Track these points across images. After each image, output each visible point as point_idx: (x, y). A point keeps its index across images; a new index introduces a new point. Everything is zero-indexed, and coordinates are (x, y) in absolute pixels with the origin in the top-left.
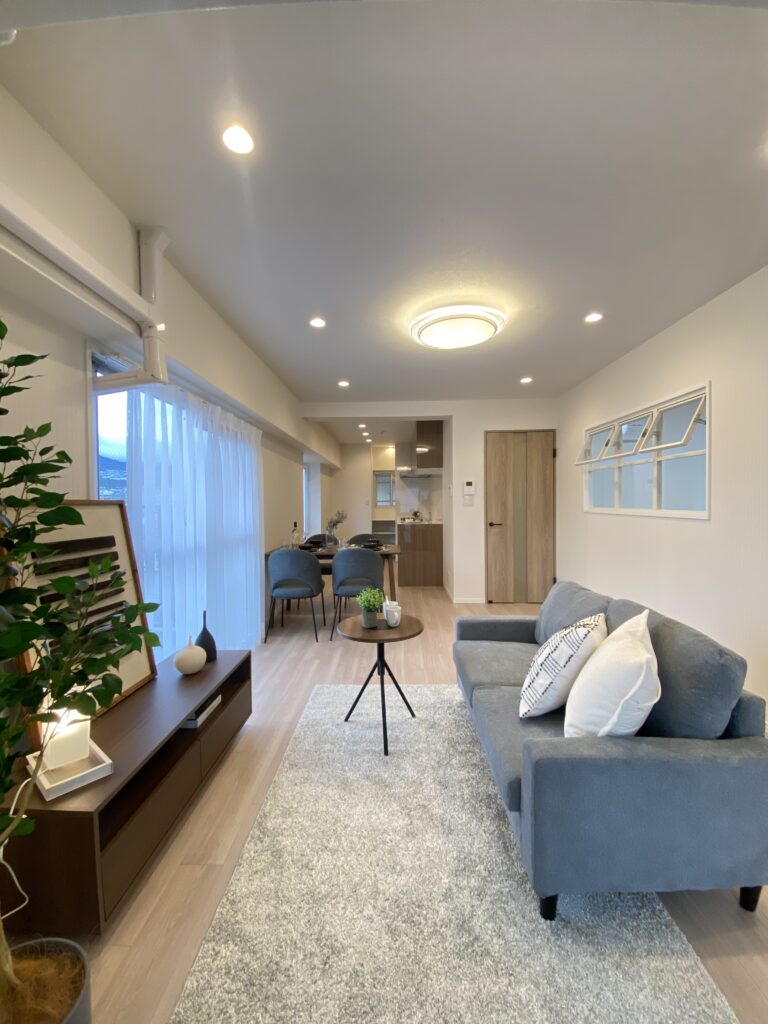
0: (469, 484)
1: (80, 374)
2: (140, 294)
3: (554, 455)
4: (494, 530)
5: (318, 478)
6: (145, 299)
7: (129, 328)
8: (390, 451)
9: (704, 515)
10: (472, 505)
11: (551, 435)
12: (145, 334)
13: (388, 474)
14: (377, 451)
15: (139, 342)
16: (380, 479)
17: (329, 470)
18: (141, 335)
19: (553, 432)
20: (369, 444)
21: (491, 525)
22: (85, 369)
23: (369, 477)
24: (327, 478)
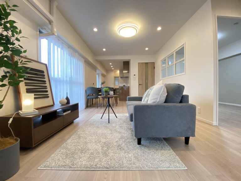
0: (135, 75)
1: (36, 32)
2: (50, 14)
3: (154, 68)
4: (141, 86)
5: (101, 77)
6: (52, 16)
7: (47, 22)
8: (118, 72)
9: (184, 73)
10: (135, 80)
11: (153, 64)
12: (51, 24)
13: (118, 77)
14: (115, 72)
15: (50, 26)
16: (116, 79)
17: (103, 76)
18: (50, 24)
19: (154, 63)
20: (113, 70)
21: (140, 85)
22: (37, 32)
23: (113, 78)
24: (103, 78)
